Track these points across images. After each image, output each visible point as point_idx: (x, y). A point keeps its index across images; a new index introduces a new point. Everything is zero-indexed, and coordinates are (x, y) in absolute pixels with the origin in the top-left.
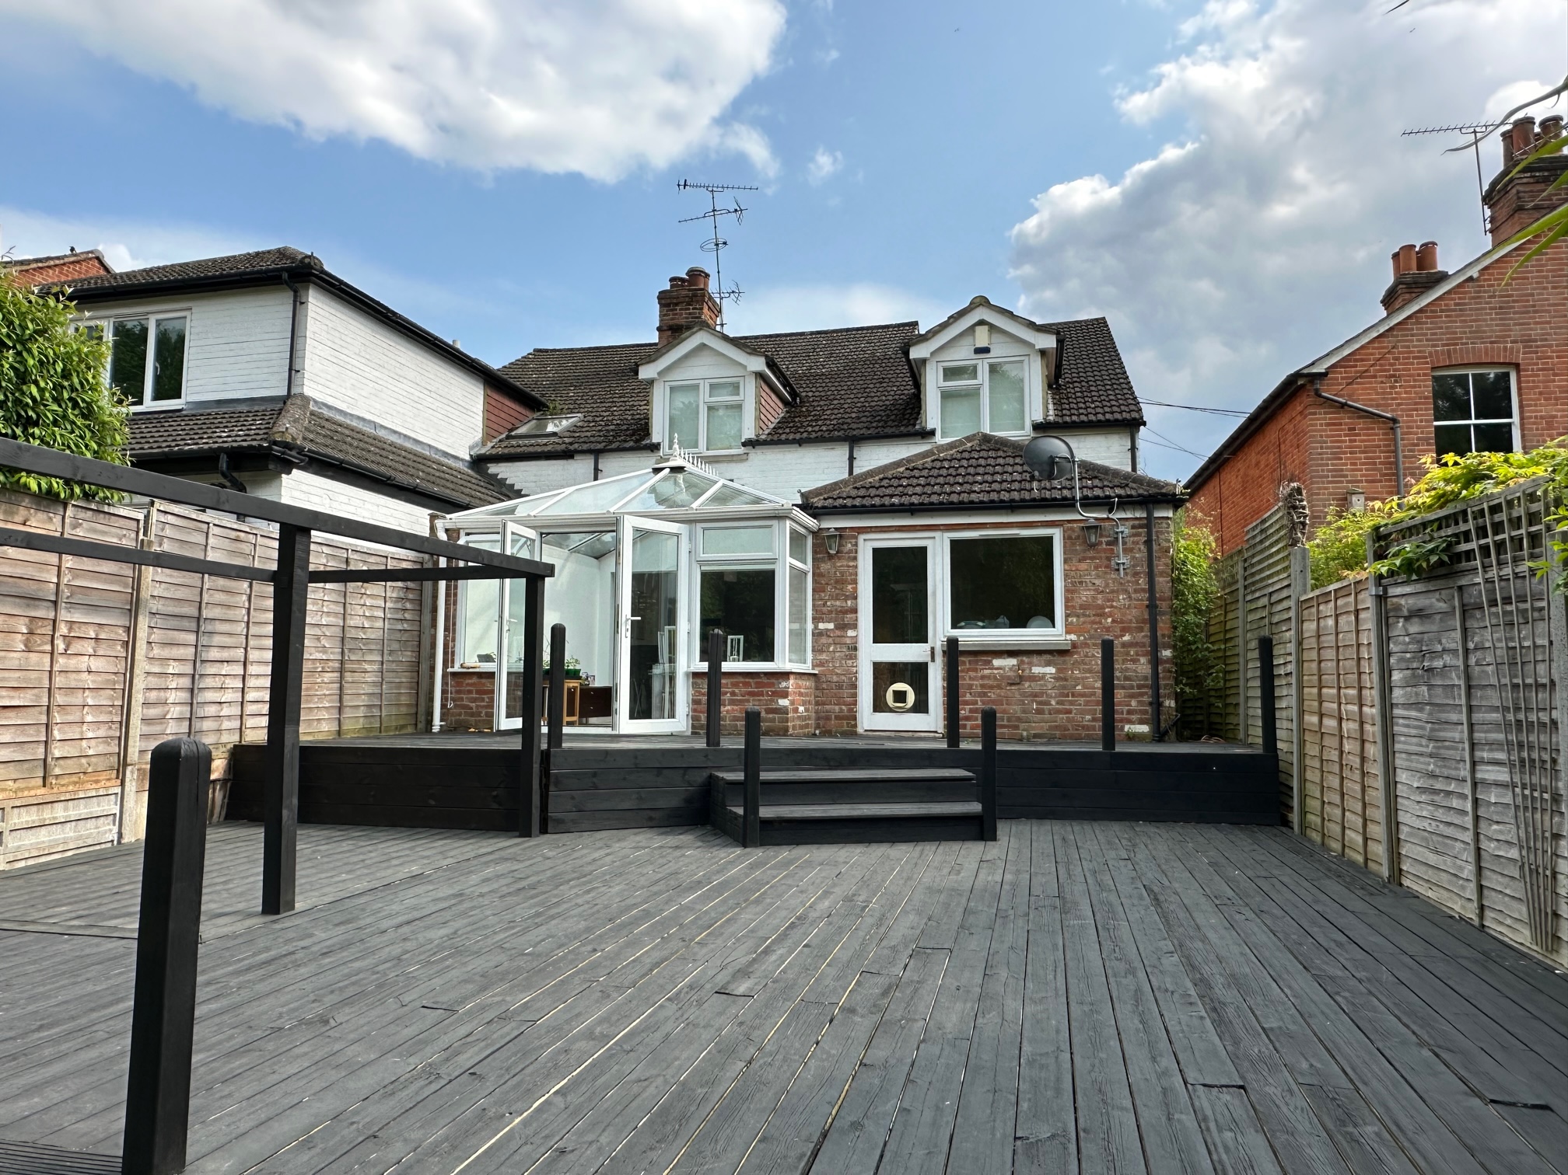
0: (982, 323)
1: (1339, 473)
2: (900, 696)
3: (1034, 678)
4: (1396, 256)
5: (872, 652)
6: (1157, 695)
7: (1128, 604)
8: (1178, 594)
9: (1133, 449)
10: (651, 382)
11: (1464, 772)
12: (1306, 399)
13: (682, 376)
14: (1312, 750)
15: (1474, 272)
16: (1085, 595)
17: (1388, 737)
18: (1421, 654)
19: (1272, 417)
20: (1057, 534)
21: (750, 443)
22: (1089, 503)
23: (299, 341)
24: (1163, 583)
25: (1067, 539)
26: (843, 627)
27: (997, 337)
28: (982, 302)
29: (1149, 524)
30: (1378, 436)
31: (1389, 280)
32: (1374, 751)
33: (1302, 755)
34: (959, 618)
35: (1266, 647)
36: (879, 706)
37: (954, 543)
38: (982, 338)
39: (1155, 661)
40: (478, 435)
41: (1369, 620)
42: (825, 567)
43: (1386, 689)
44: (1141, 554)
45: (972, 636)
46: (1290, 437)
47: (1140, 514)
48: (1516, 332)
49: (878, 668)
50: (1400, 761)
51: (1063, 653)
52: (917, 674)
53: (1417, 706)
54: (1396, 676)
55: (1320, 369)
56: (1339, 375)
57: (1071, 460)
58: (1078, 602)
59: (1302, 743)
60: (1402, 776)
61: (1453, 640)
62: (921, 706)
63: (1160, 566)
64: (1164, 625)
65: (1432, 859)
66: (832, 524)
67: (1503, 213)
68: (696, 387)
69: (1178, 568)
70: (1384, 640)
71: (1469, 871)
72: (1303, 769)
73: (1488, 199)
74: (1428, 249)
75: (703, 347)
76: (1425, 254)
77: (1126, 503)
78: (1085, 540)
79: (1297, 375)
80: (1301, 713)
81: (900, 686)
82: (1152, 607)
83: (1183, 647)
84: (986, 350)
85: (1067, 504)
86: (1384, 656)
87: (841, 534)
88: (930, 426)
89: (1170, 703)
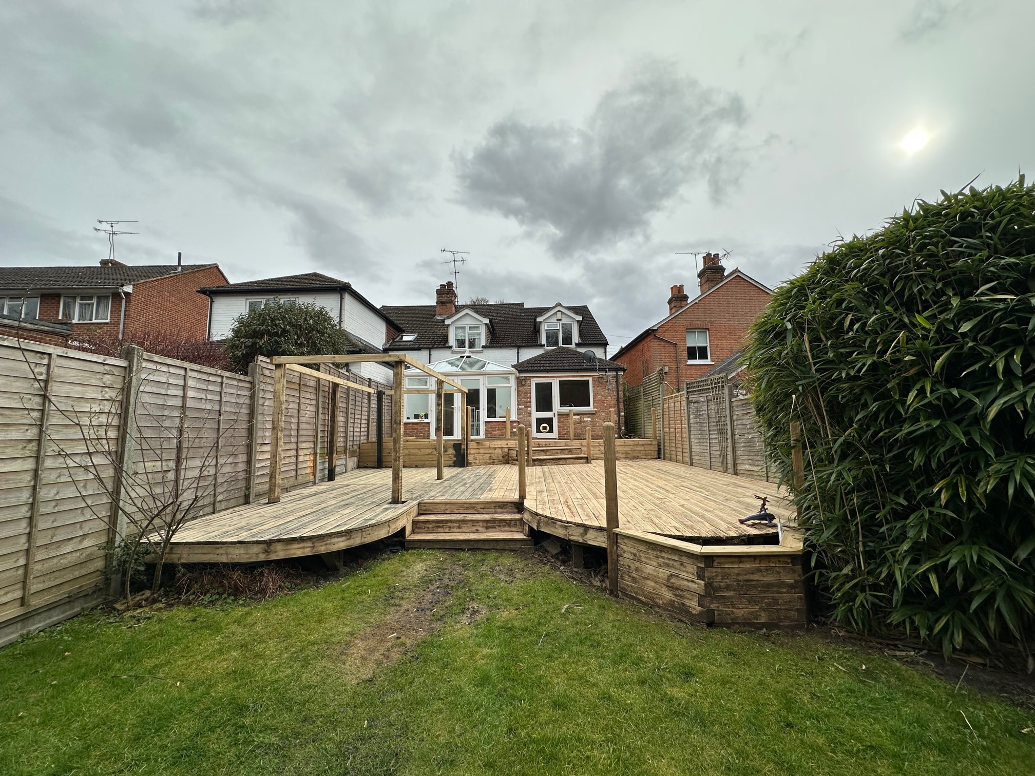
0: (559, 311)
1: (661, 360)
2: (545, 428)
3: (584, 422)
4: (672, 288)
5: (536, 415)
6: (620, 426)
7: (611, 400)
9: (605, 352)
10: (449, 325)
11: (707, 437)
12: (652, 337)
13: (460, 324)
14: (667, 437)
15: (697, 301)
16: (599, 397)
17: (690, 431)
18: (697, 411)
19: (640, 341)
20: (590, 379)
21: (483, 347)
22: (601, 370)
23: (343, 311)
24: (621, 393)
25: (594, 380)
26: (526, 407)
27: (563, 316)
28: (559, 305)
29: (617, 376)
30: (672, 349)
31: (670, 296)
32: (686, 435)
33: (664, 439)
34: (563, 403)
36: (538, 431)
37: (560, 382)
38: (559, 316)
39: (619, 416)
40: (384, 341)
41: (684, 404)
42: (521, 389)
43: (689, 419)
44: (615, 385)
45: (566, 409)
46: (646, 348)
47: (615, 373)
48: (708, 319)
49: (538, 419)
50: (692, 437)
51: (593, 414)
52: (549, 421)
53: (697, 423)
54: (691, 417)
55: (655, 328)
56: (660, 330)
57: (595, 357)
58: (597, 399)
59: (664, 436)
60: (693, 440)
61: (705, 408)
62: (551, 431)
64: (621, 406)
65: (700, 458)
66: (523, 375)
67: (703, 281)
68: (464, 328)
70: (688, 408)
71: (708, 459)
72: (664, 443)
73: (699, 276)
74: (682, 286)
75: (467, 314)
76: (680, 289)
77: (611, 370)
78: (599, 381)
79: (649, 330)
80: (664, 428)
81: (545, 425)
82: (618, 401)
84: (560, 320)
85: (594, 370)
86: (688, 412)
87: (526, 379)
88: (543, 343)
89: (623, 428)
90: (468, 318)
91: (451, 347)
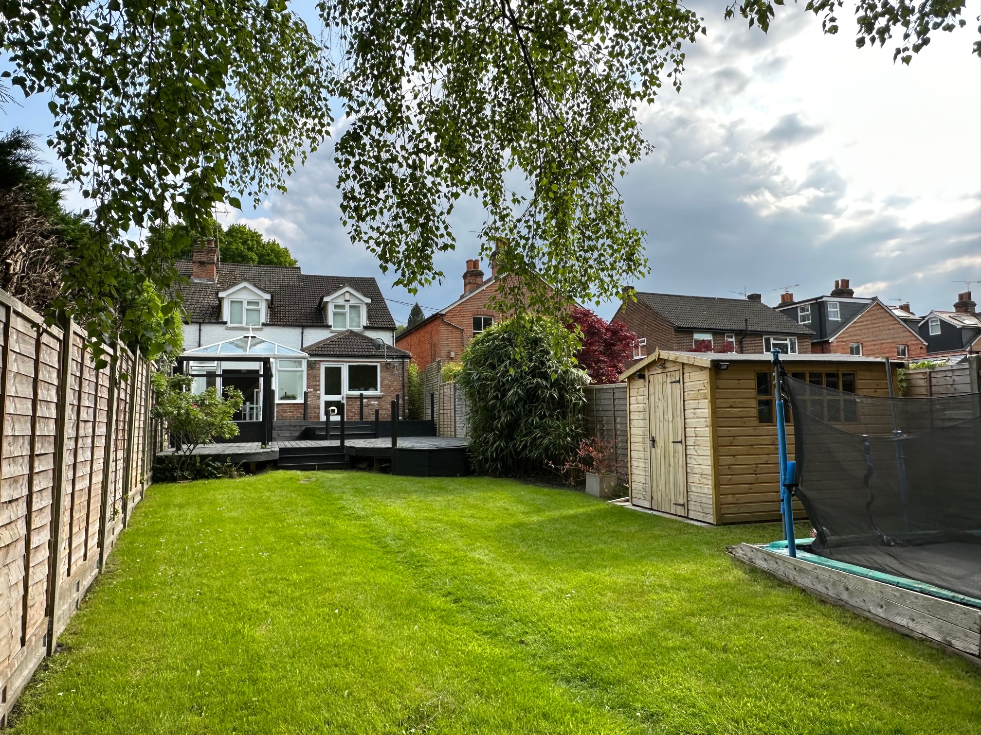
0: (347, 291)
1: (448, 345)
2: (334, 411)
3: (374, 405)
4: (467, 263)
5: (324, 398)
6: (404, 409)
7: (397, 385)
8: (410, 382)
9: (393, 336)
10: (223, 298)
12: (440, 321)
13: (236, 298)
16: (386, 382)
20: (379, 365)
21: (263, 324)
22: (389, 357)
24: (406, 379)
25: (381, 366)
26: (316, 390)
27: (352, 297)
29: (403, 363)
30: (458, 334)
31: (465, 271)
34: (352, 387)
35: (432, 395)
36: (327, 413)
37: (350, 366)
38: (347, 297)
39: (404, 399)
41: (453, 390)
42: (310, 372)
44: (401, 371)
45: (355, 393)
46: (434, 331)
47: (401, 360)
49: (326, 402)
50: (456, 416)
51: (380, 398)
52: (338, 404)
55: (444, 312)
56: (448, 315)
57: (384, 344)
58: (384, 384)
62: (339, 413)
63: (406, 374)
64: (406, 390)
66: (313, 359)
68: (241, 302)
69: (410, 375)
70: (455, 393)
74: (477, 262)
75: (245, 287)
76: (475, 264)
77: (397, 357)
78: (386, 367)
79: (437, 314)
81: (333, 408)
82: (403, 385)
83: (410, 397)
84: (348, 301)
85: (382, 357)
86: (455, 396)
87: (315, 363)
88: (329, 324)
89: (407, 411)
90: (245, 292)
91: (226, 323)
